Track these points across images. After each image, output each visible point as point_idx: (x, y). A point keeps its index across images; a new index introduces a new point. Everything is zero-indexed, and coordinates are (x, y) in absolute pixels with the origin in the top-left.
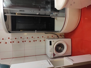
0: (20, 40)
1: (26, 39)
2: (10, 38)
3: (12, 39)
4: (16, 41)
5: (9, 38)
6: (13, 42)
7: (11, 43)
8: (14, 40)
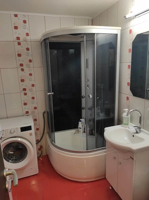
0: (24, 59)
1: (27, 71)
2: (28, 38)
3: (25, 41)
4: (21, 49)
5: (27, 34)
6: (19, 44)
7: (15, 38)
8: (24, 46)
